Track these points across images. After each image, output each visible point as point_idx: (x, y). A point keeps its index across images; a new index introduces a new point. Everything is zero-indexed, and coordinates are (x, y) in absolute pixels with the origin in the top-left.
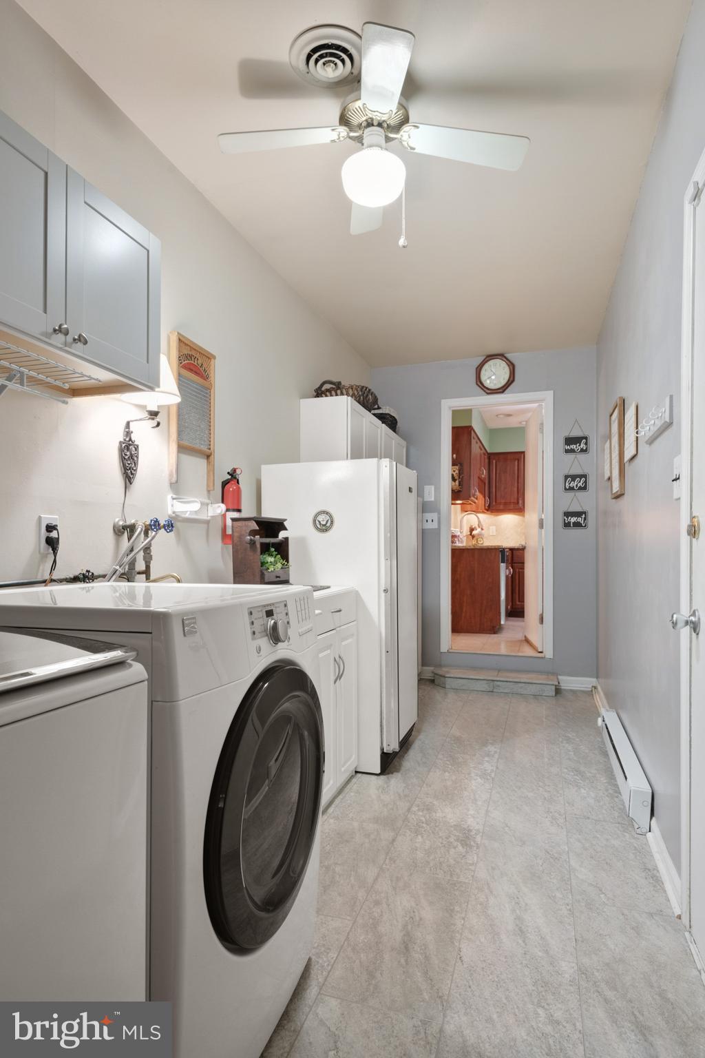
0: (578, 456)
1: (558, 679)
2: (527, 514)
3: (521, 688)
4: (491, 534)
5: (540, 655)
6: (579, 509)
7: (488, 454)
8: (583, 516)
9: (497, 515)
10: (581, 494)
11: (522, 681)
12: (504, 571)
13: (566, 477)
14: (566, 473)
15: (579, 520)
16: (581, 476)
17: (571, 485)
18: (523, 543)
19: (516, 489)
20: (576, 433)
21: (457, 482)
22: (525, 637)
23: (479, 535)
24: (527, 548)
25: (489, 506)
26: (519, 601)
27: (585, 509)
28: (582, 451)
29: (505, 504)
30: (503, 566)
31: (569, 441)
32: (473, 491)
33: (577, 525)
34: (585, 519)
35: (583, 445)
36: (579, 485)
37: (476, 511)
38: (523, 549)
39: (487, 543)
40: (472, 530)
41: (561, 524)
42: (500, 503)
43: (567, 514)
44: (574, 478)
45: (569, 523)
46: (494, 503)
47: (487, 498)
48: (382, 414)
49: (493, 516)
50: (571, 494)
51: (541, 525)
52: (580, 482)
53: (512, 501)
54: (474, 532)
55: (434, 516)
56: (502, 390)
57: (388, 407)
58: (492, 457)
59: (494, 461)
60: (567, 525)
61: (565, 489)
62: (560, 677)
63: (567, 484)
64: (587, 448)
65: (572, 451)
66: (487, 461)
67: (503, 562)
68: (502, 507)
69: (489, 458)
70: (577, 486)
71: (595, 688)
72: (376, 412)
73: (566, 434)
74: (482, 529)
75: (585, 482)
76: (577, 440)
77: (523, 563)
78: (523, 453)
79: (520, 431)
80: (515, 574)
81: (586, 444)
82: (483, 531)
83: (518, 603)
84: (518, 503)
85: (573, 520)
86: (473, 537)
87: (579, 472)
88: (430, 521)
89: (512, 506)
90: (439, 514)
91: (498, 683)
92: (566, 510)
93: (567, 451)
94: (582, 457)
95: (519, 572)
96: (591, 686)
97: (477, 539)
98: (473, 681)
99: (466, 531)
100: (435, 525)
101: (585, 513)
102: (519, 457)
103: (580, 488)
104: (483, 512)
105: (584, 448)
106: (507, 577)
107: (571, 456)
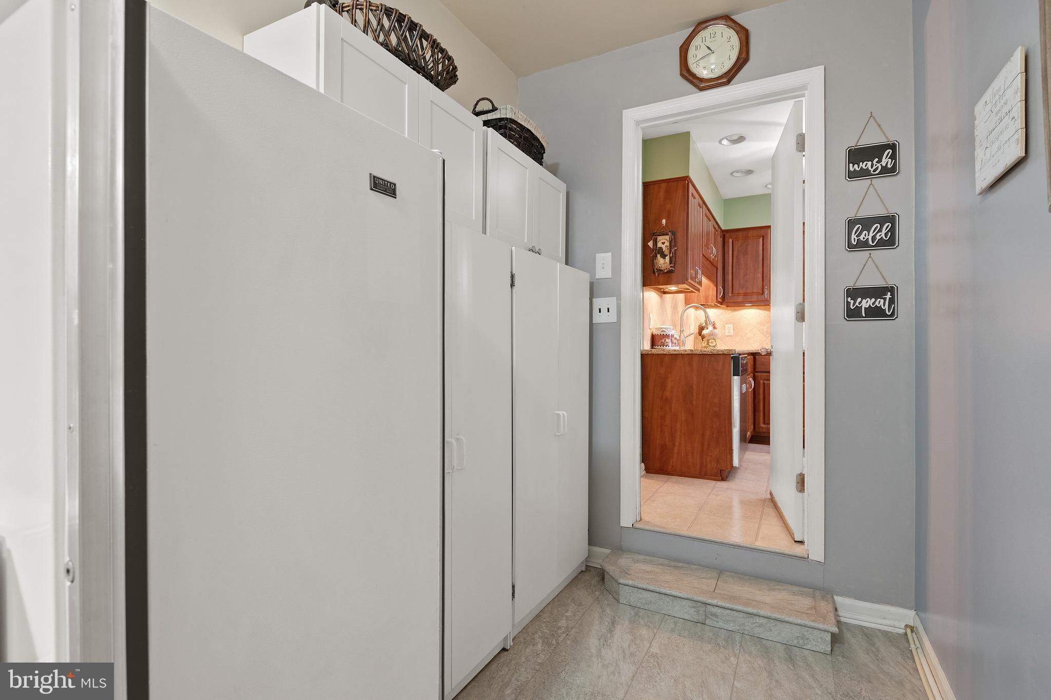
0: (878, 182)
1: (834, 602)
2: (773, 308)
3: (761, 626)
4: (727, 334)
5: (798, 550)
6: (878, 282)
7: (723, 231)
8: (889, 296)
9: (736, 310)
10: (881, 255)
11: (762, 613)
12: (737, 387)
13: (851, 223)
14: (852, 215)
15: (880, 303)
16: (881, 220)
17: (861, 238)
18: (768, 347)
19: (760, 275)
20: (872, 138)
21: (667, 258)
22: (771, 494)
23: (711, 334)
24: (774, 354)
25: (723, 297)
26: (764, 423)
27: (891, 282)
28: (885, 171)
29: (746, 294)
30: (736, 380)
31: (857, 155)
32: (691, 272)
33: (875, 313)
34: (892, 301)
35: (886, 161)
36: (878, 237)
37: (705, 306)
38: (769, 354)
39: (722, 346)
40: (701, 329)
41: (841, 310)
42: (739, 294)
43: (853, 293)
44: (867, 223)
45: (858, 309)
46: (730, 295)
47: (720, 287)
48: (501, 119)
49: (729, 311)
50: (863, 255)
51: (801, 316)
52: (880, 231)
53: (755, 290)
54: (705, 332)
55: (611, 302)
56: (728, 78)
57: (509, 107)
58: (727, 235)
59: (731, 240)
60: (853, 314)
61: (850, 245)
62: (838, 599)
63: (853, 236)
64: (895, 165)
65: (865, 173)
66: (720, 240)
67: (736, 373)
68: (740, 299)
69: (724, 237)
70: (874, 238)
71: (912, 629)
72: (490, 116)
73: (852, 143)
74: (715, 328)
75: (892, 230)
76: (874, 152)
77: (769, 372)
78: (769, 227)
79: (764, 200)
80: (759, 388)
81: (893, 157)
82: (716, 331)
83: (762, 425)
84: (763, 294)
85: (866, 303)
86: (703, 337)
87: (880, 211)
88: (604, 310)
89: (754, 298)
90: (619, 298)
91: (715, 610)
92: (851, 284)
93: (852, 175)
94: (882, 183)
95: (764, 383)
96: (903, 626)
97: (708, 341)
98: (668, 599)
99: (693, 329)
100: (611, 318)
101: (891, 290)
102: (763, 233)
103: (882, 244)
104: (715, 306)
105: (889, 166)
106: (743, 396)
107: (862, 184)
